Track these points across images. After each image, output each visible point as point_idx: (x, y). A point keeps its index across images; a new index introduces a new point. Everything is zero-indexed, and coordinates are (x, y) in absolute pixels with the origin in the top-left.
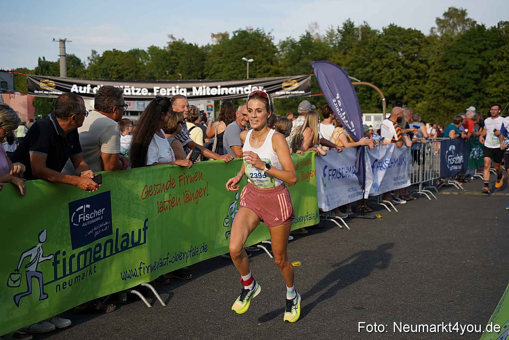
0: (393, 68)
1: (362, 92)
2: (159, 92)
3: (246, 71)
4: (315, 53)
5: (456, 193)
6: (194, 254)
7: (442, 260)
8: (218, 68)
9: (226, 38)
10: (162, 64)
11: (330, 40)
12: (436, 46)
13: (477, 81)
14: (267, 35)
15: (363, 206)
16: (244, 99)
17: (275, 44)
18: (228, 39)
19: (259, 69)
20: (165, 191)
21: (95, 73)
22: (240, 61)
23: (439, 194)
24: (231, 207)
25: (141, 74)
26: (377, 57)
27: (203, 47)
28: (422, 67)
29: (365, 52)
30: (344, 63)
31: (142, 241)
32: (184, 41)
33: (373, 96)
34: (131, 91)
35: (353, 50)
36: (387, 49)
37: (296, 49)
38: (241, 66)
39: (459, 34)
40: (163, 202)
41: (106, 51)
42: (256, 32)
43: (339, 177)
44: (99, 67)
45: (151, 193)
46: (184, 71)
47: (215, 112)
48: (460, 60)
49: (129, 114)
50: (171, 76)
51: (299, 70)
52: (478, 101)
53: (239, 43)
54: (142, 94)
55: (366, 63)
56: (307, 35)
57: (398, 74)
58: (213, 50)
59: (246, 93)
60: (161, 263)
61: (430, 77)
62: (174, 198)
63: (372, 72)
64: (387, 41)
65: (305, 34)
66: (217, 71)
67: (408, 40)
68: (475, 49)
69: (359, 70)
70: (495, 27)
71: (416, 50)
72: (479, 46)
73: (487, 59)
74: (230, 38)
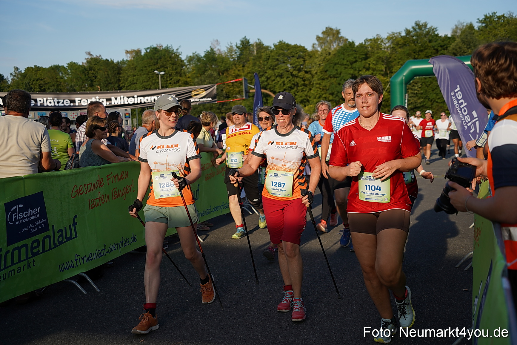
0: (284, 78)
2: (81, 102)
3: (158, 82)
4: (218, 66)
6: (125, 244)
8: (133, 81)
9: (139, 54)
10: (81, 78)
11: (230, 55)
12: (318, 59)
14: (175, 50)
17: (183, 59)
18: (141, 55)
19: (169, 80)
22: (153, 74)
25: (62, 87)
26: (270, 68)
27: (118, 62)
28: (307, 77)
29: (260, 64)
30: (243, 74)
31: (74, 236)
32: (100, 58)
33: (268, 102)
35: (250, 63)
36: (278, 61)
37: (201, 62)
38: (154, 78)
39: (335, 49)
40: (94, 199)
41: (28, 68)
42: (166, 48)
44: (22, 82)
45: (81, 192)
46: (102, 83)
47: (132, 119)
48: (337, 70)
50: (90, 88)
51: (205, 81)
54: (64, 105)
55: (261, 74)
56: (211, 50)
57: (288, 83)
58: (127, 65)
61: (314, 85)
62: (103, 195)
63: (267, 81)
64: (277, 55)
65: (209, 49)
66: (132, 83)
67: (295, 54)
68: (348, 61)
70: (362, 43)
71: (302, 63)
72: (351, 58)
73: (357, 69)
74: (143, 54)
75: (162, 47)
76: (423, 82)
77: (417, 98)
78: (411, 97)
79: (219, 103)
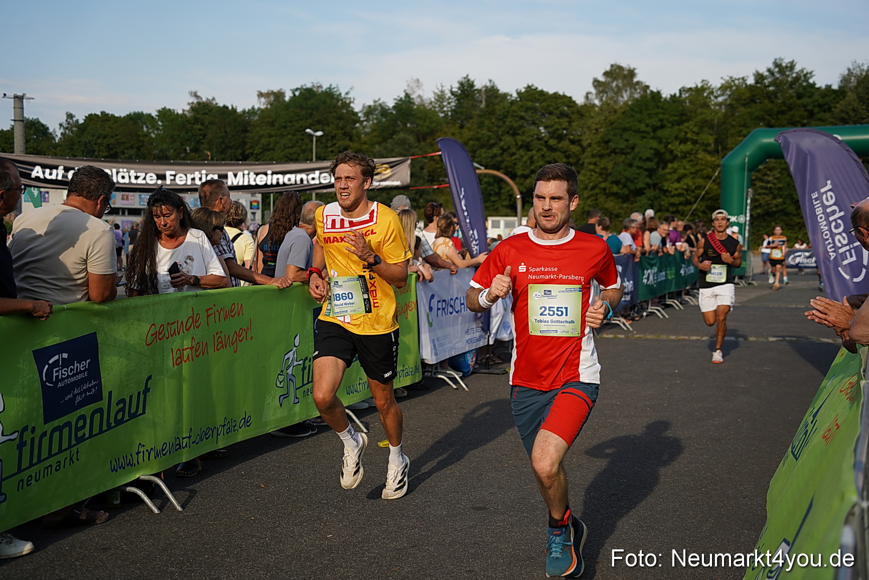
0: (532, 150)
1: (486, 185)
2: (174, 179)
3: (312, 149)
4: (417, 125)
5: (622, 336)
6: (229, 430)
7: (602, 434)
8: (269, 144)
9: (280, 99)
10: (179, 135)
11: (439, 106)
12: (594, 120)
13: (651, 173)
14: (343, 95)
15: (488, 355)
16: (308, 192)
17: (356, 110)
18: (284, 101)
19: (331, 147)
20: (184, 333)
21: (71, 149)
22: (303, 135)
23: (598, 337)
24: (286, 358)
25: (145, 151)
26: (508, 132)
27: (244, 111)
28: (573, 150)
29: (490, 125)
31: (140, 410)
32: (214, 103)
33: (503, 191)
34: (130, 177)
35: (473, 122)
36: (523, 121)
37: (388, 118)
38: (304, 142)
39: (626, 103)
40: (181, 349)
41: (90, 115)
42: (328, 90)
43: (451, 311)
44: (79, 140)
45: (161, 336)
46: (214, 147)
47: (263, 211)
48: (627, 140)
49: (126, 213)
50: (193, 154)
51: (392, 150)
52: (652, 201)
53: (302, 108)
54: (146, 183)
55: (492, 141)
56: (405, 97)
57: (539, 159)
58: (259, 117)
59: (312, 182)
60: (177, 444)
61: (585, 165)
62: (198, 343)
63: (501, 155)
64: (523, 109)
65: (403, 95)
66: (266, 149)
67: (554, 109)
68: (647, 126)
69: (483, 153)
70: (675, 94)
71: (565, 125)
72: (654, 121)
73: (664, 141)
74: (287, 99)
75: (322, 88)
76: (783, 169)
77: (771, 196)
78: (759, 194)
79: (416, 190)
